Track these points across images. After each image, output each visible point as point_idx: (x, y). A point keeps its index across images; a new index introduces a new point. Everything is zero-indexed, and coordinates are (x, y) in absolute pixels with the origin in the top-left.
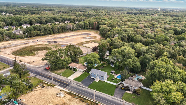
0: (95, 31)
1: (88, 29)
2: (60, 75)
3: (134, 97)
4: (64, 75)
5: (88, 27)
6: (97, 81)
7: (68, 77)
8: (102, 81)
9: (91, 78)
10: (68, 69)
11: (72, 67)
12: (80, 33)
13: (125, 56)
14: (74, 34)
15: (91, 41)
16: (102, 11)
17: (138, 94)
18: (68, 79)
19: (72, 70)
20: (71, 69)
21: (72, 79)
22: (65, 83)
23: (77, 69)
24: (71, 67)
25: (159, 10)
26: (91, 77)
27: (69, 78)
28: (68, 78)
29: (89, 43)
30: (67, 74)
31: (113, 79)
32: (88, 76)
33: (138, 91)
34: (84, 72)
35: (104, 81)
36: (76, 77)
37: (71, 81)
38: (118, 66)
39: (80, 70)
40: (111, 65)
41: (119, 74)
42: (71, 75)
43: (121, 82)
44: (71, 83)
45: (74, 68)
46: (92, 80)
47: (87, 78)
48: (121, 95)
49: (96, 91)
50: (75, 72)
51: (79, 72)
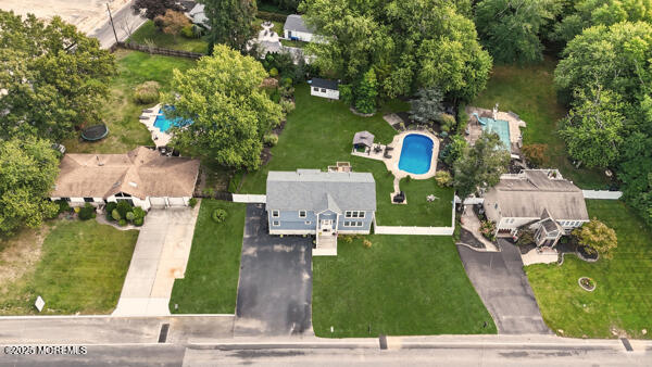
2: (35, 310)
3: (587, 288)
6: (326, 248)
7: (110, 300)
8: (357, 239)
9: (277, 238)
10: (64, 219)
13: (405, 27)
17: (582, 249)
19: (101, 219)
20: (87, 213)
21: (160, 307)
23: (136, 202)
24: (77, 201)
26: (272, 232)
27: (127, 307)
28: (113, 315)
30: (78, 271)
31: (397, 190)
32: (251, 231)
33: (601, 244)
34: (197, 208)
35: (368, 232)
36: (173, 271)
37: (162, 339)
38: (372, 93)
39: (158, 201)
40: (313, 93)
41: (398, 141)
42: (124, 266)
43: (457, 199)
44: (171, 351)
45: (112, 199)
46: (296, 253)
47: (251, 251)
48: (522, 299)
49: (383, 346)
50: (130, 227)
51: (165, 216)
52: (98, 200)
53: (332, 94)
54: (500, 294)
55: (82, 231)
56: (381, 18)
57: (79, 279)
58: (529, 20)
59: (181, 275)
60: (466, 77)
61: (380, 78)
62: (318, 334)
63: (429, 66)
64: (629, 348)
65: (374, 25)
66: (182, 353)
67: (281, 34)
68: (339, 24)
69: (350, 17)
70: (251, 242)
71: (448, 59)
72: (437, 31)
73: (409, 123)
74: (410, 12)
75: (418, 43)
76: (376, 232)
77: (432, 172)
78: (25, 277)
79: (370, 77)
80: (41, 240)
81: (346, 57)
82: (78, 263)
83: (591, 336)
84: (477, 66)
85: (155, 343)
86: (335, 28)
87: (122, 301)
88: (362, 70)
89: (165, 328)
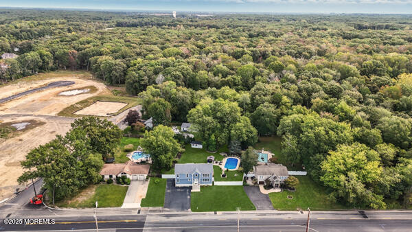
0: (78, 73)
1: (53, 70)
3: (290, 198)
4: (104, 202)
5: (51, 65)
6: (196, 189)
7: (120, 204)
8: (207, 186)
9: (178, 187)
10: (102, 183)
11: (111, 176)
12: (41, 83)
13: (224, 120)
14: (23, 89)
15: (90, 98)
16: (53, 21)
17: (290, 189)
18: (125, 210)
19: (115, 183)
20: (110, 182)
21: (138, 205)
22: (127, 221)
23: (128, 176)
24: (107, 177)
25: (175, 15)
26: (177, 185)
27: (125, 205)
28: (122, 207)
29: (89, 106)
30: (108, 197)
31: (223, 173)
32: (168, 186)
33: (292, 182)
34: (149, 180)
35: (211, 185)
36: (141, 196)
37: (139, 213)
38: (214, 143)
39: (135, 177)
40: (192, 146)
41: (225, 160)
42: (124, 195)
43: (245, 175)
44: (142, 216)
45: (120, 175)
46: (185, 191)
47: (169, 191)
48: (266, 202)
49: (215, 213)
50: (125, 185)
51: (137, 182)
52: (114, 177)
53: (200, 146)
54: (258, 200)
55: (108, 187)
56: (215, 117)
57: (109, 199)
58: (268, 117)
59: (144, 197)
60: (248, 136)
61: (216, 137)
62: (192, 211)
63: (233, 131)
64: (302, 213)
65: (213, 120)
66: (146, 216)
67: (180, 129)
68: (201, 119)
69: (204, 117)
70: (168, 189)
71: (239, 129)
72: (235, 120)
73: (229, 154)
74: (225, 115)
75: (229, 125)
76: (215, 184)
77: (237, 168)
78: (90, 199)
79: (213, 137)
80: (94, 189)
81: (204, 131)
82: (108, 195)
83: (289, 210)
84: (251, 132)
85: (137, 214)
86: (199, 121)
87: (124, 204)
88: (209, 135)
89: (139, 211)
